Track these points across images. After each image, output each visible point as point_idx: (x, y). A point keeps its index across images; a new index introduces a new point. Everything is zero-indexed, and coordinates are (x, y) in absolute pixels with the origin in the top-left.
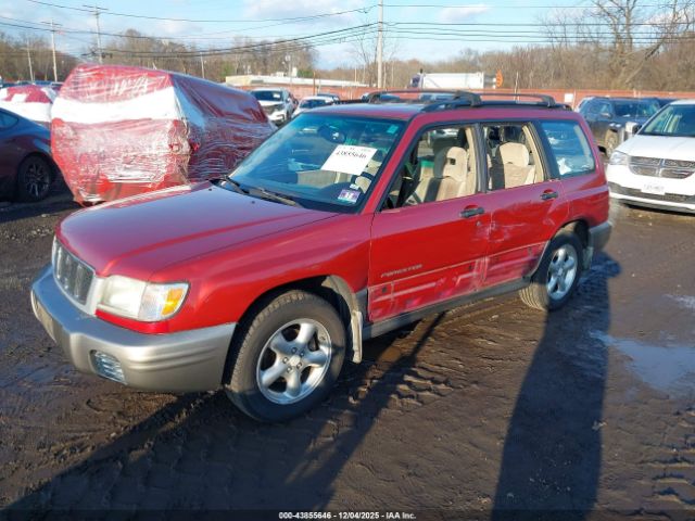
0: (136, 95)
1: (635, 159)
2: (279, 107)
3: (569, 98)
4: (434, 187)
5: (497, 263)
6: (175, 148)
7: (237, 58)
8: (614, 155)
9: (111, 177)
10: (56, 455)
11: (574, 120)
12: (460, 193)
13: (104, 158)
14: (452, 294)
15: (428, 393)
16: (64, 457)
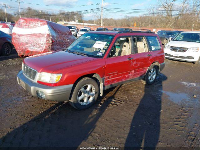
0: (37, 27)
1: (171, 47)
2: (74, 31)
3: (154, 30)
4: (120, 52)
5: (136, 72)
6: (48, 42)
7: (60, 16)
8: (166, 46)
9: (29, 49)
10: (27, 117)
11: (156, 36)
12: (127, 54)
13: (28, 44)
14: (125, 79)
15: (119, 104)
16: (29, 118)
